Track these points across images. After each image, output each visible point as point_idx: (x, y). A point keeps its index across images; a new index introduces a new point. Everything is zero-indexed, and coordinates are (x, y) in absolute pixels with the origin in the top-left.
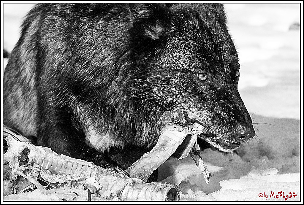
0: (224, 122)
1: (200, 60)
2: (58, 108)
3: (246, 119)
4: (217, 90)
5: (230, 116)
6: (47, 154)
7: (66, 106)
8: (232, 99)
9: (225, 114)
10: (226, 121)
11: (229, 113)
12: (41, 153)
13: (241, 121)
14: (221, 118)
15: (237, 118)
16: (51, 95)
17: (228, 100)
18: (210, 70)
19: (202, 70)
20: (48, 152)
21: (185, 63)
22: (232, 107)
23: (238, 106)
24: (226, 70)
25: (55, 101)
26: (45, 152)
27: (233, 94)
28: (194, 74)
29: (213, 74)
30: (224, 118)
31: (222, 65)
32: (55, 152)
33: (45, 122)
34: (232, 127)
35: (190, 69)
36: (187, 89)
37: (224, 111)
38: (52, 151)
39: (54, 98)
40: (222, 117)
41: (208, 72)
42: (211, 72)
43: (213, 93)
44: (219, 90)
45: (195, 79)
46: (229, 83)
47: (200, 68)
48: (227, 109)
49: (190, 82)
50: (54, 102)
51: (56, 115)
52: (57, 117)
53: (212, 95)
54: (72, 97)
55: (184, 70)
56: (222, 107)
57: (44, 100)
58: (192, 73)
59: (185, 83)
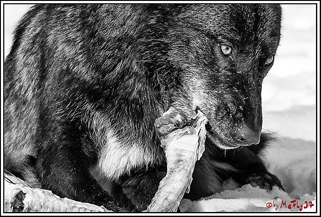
0: (229, 116)
1: (232, 29)
2: (67, 123)
3: (256, 120)
4: (236, 73)
5: (238, 110)
6: (47, 198)
7: (78, 120)
8: (249, 91)
9: (233, 107)
10: (232, 115)
11: (238, 107)
12: (39, 198)
13: (249, 120)
14: (227, 111)
15: (245, 115)
16: (59, 107)
17: (243, 90)
18: (238, 46)
19: (229, 41)
20: (48, 196)
21: (213, 26)
22: (244, 100)
23: (252, 100)
24: (257, 53)
25: (63, 113)
26: (44, 196)
27: (253, 85)
28: (218, 44)
29: (240, 53)
30: (231, 111)
31: (256, 45)
32: (56, 196)
33: (47, 140)
34: (235, 125)
35: (217, 35)
36: (205, 58)
37: (233, 102)
38: (52, 194)
39: (62, 110)
40: (229, 109)
41: (235, 47)
42: (238, 49)
43: (231, 75)
44: (238, 74)
45: (217, 50)
46: (253, 70)
47: (228, 38)
48: (237, 101)
49: (210, 51)
50: (61, 115)
51: (64, 133)
52: (64, 137)
53: (228, 78)
54: (87, 106)
55: (208, 35)
56: (233, 97)
57: (47, 112)
58: (217, 41)
59: (204, 51)
